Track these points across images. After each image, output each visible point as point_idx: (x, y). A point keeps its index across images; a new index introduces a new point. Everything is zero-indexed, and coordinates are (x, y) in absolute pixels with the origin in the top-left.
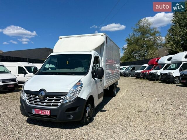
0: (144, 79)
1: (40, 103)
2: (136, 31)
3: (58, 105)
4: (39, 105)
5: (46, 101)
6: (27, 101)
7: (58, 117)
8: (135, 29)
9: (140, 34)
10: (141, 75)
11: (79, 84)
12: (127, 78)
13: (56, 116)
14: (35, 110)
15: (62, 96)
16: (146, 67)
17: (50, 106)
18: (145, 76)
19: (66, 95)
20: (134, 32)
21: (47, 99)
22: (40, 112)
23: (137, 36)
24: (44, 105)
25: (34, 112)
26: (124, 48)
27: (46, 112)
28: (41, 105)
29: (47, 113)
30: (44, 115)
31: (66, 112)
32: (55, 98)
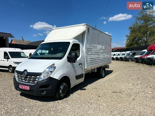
0: (142, 63)
1: (24, 81)
2: (139, 20)
3: (35, 82)
4: (23, 82)
5: (27, 79)
6: (17, 78)
7: (34, 92)
8: (137, 17)
9: (142, 22)
10: (140, 60)
11: (53, 67)
12: (127, 62)
13: (33, 91)
14: (20, 85)
15: (38, 76)
16: (145, 52)
17: (30, 83)
18: (144, 61)
19: (41, 75)
20: (137, 21)
21: (28, 78)
22: (23, 87)
23: (140, 24)
24: (26, 82)
25: (20, 87)
26: (127, 35)
27: (27, 88)
28: (25, 82)
30: (26, 90)
31: (40, 88)
32: (33, 77)
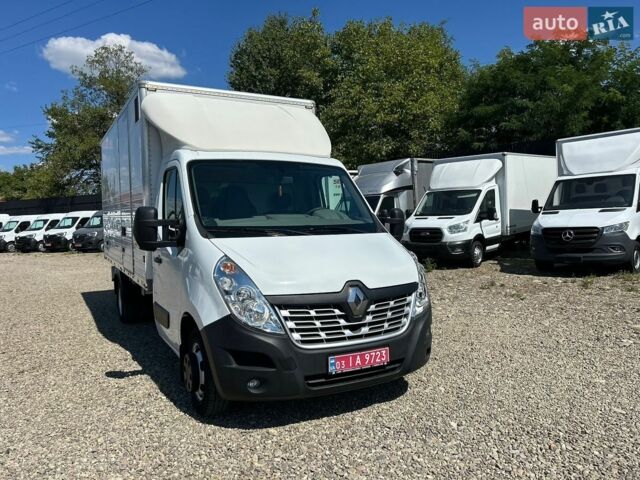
1: (348, 333)
3: (402, 323)
5: (369, 318)
7: (405, 363)
13: (401, 361)
14: (337, 360)
22: (357, 362)
25: (335, 366)
27: (376, 356)
29: (382, 356)
30: (372, 368)
